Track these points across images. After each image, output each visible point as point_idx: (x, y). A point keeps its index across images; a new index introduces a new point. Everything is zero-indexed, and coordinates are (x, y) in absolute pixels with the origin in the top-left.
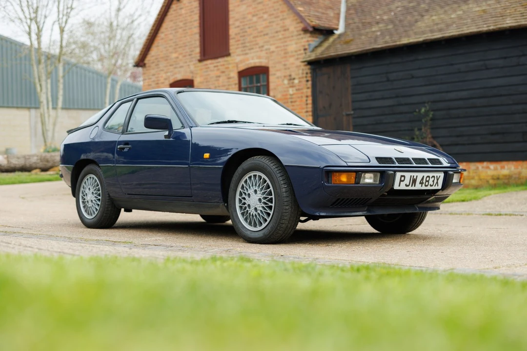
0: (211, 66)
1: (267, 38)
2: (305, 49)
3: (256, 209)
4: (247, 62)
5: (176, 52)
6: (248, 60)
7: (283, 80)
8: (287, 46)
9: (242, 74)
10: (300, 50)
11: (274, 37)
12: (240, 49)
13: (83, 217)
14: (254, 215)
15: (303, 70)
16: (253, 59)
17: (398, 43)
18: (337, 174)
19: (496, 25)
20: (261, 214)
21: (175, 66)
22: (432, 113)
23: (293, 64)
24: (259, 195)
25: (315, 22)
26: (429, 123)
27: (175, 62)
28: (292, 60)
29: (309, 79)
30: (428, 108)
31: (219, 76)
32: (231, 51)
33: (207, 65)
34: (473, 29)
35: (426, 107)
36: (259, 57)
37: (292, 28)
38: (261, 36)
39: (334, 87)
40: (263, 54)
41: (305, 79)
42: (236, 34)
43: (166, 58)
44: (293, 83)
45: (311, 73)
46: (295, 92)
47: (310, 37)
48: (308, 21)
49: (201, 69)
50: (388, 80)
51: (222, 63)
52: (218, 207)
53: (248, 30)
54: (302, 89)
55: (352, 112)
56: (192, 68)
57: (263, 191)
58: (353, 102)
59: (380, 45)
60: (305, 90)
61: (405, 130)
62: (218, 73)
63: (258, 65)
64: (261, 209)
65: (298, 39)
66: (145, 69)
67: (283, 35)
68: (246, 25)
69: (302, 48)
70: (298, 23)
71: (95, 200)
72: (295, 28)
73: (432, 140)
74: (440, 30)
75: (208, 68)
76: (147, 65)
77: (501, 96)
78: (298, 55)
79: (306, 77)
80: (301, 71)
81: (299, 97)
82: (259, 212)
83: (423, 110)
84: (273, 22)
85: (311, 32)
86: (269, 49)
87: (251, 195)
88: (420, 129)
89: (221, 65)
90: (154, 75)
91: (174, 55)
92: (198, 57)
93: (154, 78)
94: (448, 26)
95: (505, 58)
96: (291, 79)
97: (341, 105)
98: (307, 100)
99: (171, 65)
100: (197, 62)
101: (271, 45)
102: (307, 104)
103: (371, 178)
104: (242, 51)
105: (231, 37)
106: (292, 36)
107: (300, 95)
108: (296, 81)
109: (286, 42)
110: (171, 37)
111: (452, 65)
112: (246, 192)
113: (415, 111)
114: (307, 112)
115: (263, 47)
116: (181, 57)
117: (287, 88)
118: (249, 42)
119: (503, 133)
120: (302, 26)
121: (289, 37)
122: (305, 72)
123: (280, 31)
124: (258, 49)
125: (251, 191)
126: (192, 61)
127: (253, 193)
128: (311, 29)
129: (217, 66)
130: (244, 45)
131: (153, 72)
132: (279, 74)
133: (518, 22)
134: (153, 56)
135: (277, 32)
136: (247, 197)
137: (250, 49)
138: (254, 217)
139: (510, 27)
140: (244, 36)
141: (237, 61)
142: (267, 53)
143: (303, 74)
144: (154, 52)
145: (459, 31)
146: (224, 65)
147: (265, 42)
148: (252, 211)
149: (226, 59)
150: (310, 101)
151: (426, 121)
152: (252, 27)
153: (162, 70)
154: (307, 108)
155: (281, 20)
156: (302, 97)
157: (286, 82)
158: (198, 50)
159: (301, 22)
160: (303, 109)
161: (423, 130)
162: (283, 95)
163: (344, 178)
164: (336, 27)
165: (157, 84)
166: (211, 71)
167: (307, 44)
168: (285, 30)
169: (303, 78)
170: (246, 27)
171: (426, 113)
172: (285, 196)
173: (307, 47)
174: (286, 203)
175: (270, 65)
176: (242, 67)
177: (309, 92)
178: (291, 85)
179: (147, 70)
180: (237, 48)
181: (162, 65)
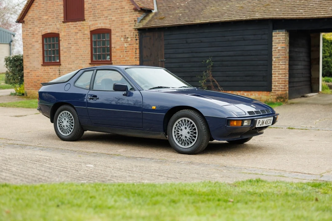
0: (72, 26)
1: (110, 12)
2: (135, 21)
3: (186, 137)
4: (97, 26)
5: (46, 15)
6: (97, 24)
7: (121, 38)
8: (123, 18)
9: (93, 33)
10: (132, 21)
11: (115, 11)
12: (92, 17)
13: (60, 135)
14: (185, 140)
15: (134, 33)
16: (100, 24)
17: (194, 22)
18: (233, 121)
19: (251, 17)
20: (189, 140)
21: (45, 24)
22: (213, 63)
23: (127, 29)
24: (188, 130)
25: (142, 6)
26: (211, 68)
27: (45, 21)
28: (126, 27)
29: (138, 38)
30: (210, 60)
31: (77, 33)
32: (85, 18)
33: (69, 25)
34: (238, 18)
35: (209, 59)
36: (105, 23)
37: (126, 8)
38: (106, 10)
39: (153, 45)
40: (107, 21)
41: (135, 39)
42: (89, 8)
43: (40, 19)
44: (127, 40)
45: (139, 35)
46: (128, 45)
47: (138, 14)
48: (138, 4)
49: (64, 28)
50: (187, 43)
51: (79, 25)
52: (160, 134)
53: (97, 6)
54: (133, 44)
55: (165, 60)
56: (58, 26)
57: (190, 128)
58: (165, 54)
59: (182, 22)
60: (135, 45)
61: (197, 72)
62: (77, 31)
63: (104, 27)
64: (189, 137)
65: (130, 14)
66: (24, 24)
67: (120, 11)
68: (96, 3)
69: (133, 20)
70: (131, 5)
71: (69, 126)
72: (129, 7)
73: (212, 78)
74: (218, 17)
75: (70, 27)
76: (25, 22)
77: (252, 55)
78: (130, 24)
79: (136, 37)
80: (132, 34)
81: (131, 49)
82: (188, 138)
83: (208, 61)
84: (114, 3)
85: (139, 11)
86: (112, 19)
87: (183, 130)
88: (206, 72)
89: (78, 26)
90: (30, 29)
91: (45, 17)
92: (62, 20)
93: (30, 31)
94: (223, 14)
95: (255, 35)
96: (126, 38)
97: (158, 55)
98: (136, 51)
99: (43, 23)
100: (62, 22)
101: (113, 16)
102: (136, 53)
103: (246, 122)
104: (93, 18)
105: (85, 9)
106: (127, 12)
107: (131, 48)
108: (129, 39)
109: (123, 15)
110: (43, 5)
111: (224, 36)
112: (179, 128)
113: (203, 62)
114: (136, 58)
115: (107, 17)
116: (50, 18)
117: (123, 43)
118: (97, 14)
119: (252, 76)
120: (133, 7)
121: (124, 13)
122: (135, 34)
123: (119, 9)
124: (104, 18)
125: (183, 128)
126: (58, 22)
127: (184, 129)
128: (139, 9)
129: (76, 26)
130: (94, 15)
131: (29, 26)
132: (117, 34)
133: (263, 16)
134: (30, 17)
135: (117, 9)
136: (180, 131)
137: (98, 18)
138: (185, 141)
139: (258, 18)
140: (94, 9)
141: (90, 24)
142: (110, 21)
143: (133, 35)
144: (30, 14)
145: (230, 18)
146: (80, 26)
147: (109, 14)
148: (183, 138)
149: (82, 22)
150: (138, 52)
151: (209, 67)
152: (100, 4)
153: (37, 26)
154: (136, 56)
155: (119, 2)
156: (133, 49)
157: (122, 39)
158: (62, 15)
159: (133, 4)
160: (134, 56)
161: (207, 72)
162: (120, 47)
163: (235, 123)
164: (153, 8)
165: (33, 34)
166: (71, 29)
167: (136, 17)
168: (122, 8)
169: (134, 37)
170: (97, 4)
171: (210, 62)
172: (204, 131)
173: (136, 20)
174: (205, 135)
175: (112, 29)
176: (93, 28)
177: (138, 46)
178: (126, 41)
179: (25, 25)
180: (89, 17)
181: (36, 23)
